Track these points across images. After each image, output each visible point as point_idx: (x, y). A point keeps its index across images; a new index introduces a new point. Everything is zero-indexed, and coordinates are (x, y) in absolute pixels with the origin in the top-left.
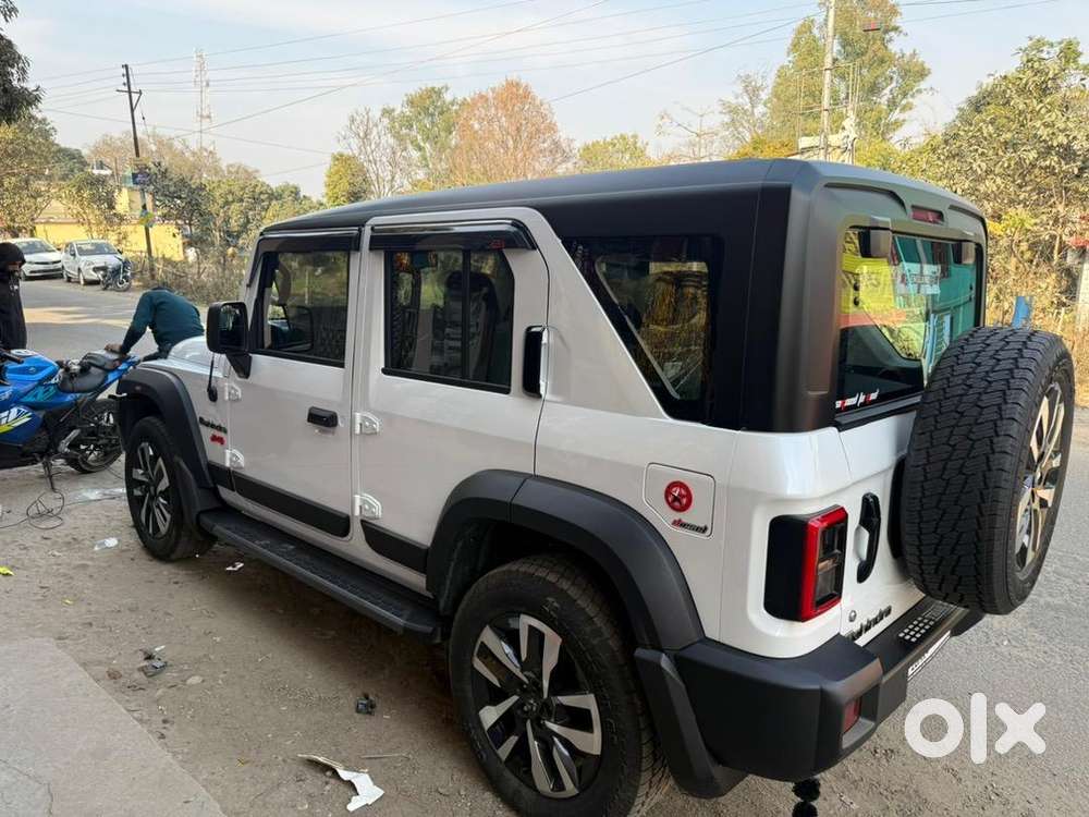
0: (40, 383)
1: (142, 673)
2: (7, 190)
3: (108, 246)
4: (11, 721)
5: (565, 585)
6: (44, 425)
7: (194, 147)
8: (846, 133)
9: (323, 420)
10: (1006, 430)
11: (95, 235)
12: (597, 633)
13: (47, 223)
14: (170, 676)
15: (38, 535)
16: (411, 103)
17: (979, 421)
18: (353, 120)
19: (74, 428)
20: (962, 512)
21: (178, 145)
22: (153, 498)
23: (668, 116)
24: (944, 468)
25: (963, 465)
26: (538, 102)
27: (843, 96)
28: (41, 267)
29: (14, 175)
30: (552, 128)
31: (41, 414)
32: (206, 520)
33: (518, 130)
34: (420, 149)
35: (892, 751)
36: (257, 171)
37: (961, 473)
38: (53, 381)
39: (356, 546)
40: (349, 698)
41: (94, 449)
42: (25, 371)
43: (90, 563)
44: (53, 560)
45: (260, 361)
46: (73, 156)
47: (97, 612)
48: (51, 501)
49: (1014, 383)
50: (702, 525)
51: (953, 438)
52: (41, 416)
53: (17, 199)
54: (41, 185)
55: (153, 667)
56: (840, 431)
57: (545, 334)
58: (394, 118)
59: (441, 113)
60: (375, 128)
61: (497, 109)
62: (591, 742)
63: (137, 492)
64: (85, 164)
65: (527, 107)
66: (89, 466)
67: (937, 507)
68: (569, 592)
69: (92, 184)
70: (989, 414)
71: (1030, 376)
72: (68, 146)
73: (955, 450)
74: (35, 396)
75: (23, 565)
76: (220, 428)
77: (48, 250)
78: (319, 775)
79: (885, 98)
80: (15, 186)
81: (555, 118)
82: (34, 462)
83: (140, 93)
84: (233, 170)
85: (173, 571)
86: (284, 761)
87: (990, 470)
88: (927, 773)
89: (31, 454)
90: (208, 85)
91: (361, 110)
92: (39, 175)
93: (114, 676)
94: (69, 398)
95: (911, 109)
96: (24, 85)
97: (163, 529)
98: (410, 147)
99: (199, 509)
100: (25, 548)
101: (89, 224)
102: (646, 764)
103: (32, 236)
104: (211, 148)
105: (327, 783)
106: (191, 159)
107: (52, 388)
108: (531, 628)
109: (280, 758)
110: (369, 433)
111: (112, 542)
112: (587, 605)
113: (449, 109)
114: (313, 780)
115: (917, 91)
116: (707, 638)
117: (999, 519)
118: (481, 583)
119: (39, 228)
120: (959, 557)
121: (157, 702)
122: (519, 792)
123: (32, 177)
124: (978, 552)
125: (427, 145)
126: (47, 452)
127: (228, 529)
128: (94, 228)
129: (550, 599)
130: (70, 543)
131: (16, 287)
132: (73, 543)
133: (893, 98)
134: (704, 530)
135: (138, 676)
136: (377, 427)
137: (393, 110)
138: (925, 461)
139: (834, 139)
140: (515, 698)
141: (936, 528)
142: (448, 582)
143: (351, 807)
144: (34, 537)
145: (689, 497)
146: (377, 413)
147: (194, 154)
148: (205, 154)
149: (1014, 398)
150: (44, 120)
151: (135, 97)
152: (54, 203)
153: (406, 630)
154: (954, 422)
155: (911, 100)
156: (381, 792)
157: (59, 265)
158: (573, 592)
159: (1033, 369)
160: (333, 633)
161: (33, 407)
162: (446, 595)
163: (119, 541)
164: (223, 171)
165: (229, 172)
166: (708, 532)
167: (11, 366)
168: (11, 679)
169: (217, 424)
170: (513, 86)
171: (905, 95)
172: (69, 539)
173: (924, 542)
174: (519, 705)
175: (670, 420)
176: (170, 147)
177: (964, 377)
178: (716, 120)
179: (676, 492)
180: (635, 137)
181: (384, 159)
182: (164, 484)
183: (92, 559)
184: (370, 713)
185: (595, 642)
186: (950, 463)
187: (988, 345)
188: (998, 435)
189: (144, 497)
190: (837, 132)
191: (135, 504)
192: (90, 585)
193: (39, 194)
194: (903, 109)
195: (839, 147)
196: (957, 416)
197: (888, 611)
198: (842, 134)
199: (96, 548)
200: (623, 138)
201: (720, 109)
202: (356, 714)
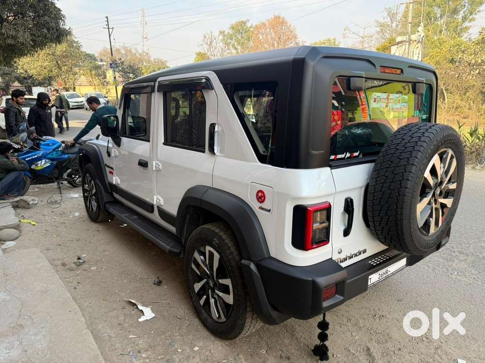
0: (54, 150)
1: (75, 265)
2: (63, 72)
3: (102, 95)
4: (16, 278)
5: (222, 234)
6: (56, 167)
7: (140, 51)
8: (419, 34)
9: (143, 164)
10: (410, 169)
11: (97, 90)
12: (232, 253)
13: (80, 85)
14: (85, 266)
15: (50, 210)
16: (233, 28)
17: (399, 165)
18: (205, 37)
19: (70, 169)
20: (389, 207)
21: (134, 51)
22: (91, 196)
23: (348, 29)
24: (382, 187)
25: (390, 185)
26: (288, 25)
27: (439, 15)
28: (76, 104)
29: (66, 65)
30: (295, 37)
31: (55, 162)
32: (107, 206)
33: (279, 38)
34: (236, 49)
35: (383, 316)
36: (166, 61)
37: (389, 189)
38: (60, 149)
39: (156, 217)
40: (153, 278)
41: (79, 177)
42: (48, 145)
43: (67, 222)
44: (54, 220)
45: (124, 140)
46: (91, 57)
47: (64, 240)
48: (57, 197)
49: (417, 148)
50: (269, 209)
51: (387, 173)
52: (55, 164)
53: (67, 76)
54: (76, 69)
55: (80, 262)
56: (331, 169)
57: (216, 127)
58: (225, 35)
59: (245, 32)
60: (215, 40)
61: (270, 29)
62: (229, 299)
63: (86, 194)
64: (95, 60)
65: (284, 28)
66: (76, 184)
67: (379, 204)
68: (223, 236)
69: (96, 68)
70: (403, 162)
71: (425, 144)
72: (89, 53)
73: (387, 178)
74: (52, 155)
75: (42, 221)
76: (112, 168)
77: (78, 97)
78: (131, 307)
79: (461, 15)
80: (67, 70)
81: (296, 32)
82: (53, 182)
83: (113, 28)
84: (156, 61)
85: (99, 226)
86: (120, 301)
87: (401, 187)
88: (397, 326)
89: (52, 179)
90: (146, 24)
91: (209, 32)
92: (76, 66)
93: (64, 265)
94: (66, 156)
95: (474, 20)
96: (65, 27)
97: (95, 209)
98: (232, 48)
99: (105, 201)
100: (44, 215)
101: (95, 85)
102: (249, 309)
103: (74, 91)
104: (147, 52)
105: (133, 310)
106: (139, 56)
107: (59, 152)
108: (210, 251)
109: (118, 299)
110: (158, 170)
111: (77, 214)
112: (228, 242)
113: (249, 30)
114: (129, 308)
115: (478, 12)
116: (271, 257)
117: (404, 210)
118: (194, 233)
119: (77, 88)
120: (390, 227)
121: (77, 275)
122: (207, 319)
123: (73, 66)
124: (397, 225)
125: (239, 47)
126: (58, 178)
127: (114, 209)
128: (97, 87)
129: (215, 239)
130: (61, 214)
131: (49, 111)
132: (62, 214)
133: (465, 15)
134: (269, 211)
135: (73, 266)
136: (161, 167)
137: (224, 32)
138: (375, 184)
139: (413, 37)
140: (205, 280)
141: (379, 214)
142: (185, 233)
143: (140, 320)
144: (49, 211)
145: (264, 196)
146: (160, 161)
147: (140, 54)
148: (145, 54)
149: (415, 155)
150: (78, 41)
151: (111, 30)
152: (82, 77)
153: (170, 251)
154: (388, 166)
155: (474, 16)
156: (154, 315)
157: (83, 103)
158: (224, 237)
159: (427, 142)
160: (154, 253)
161: (52, 160)
162: (184, 237)
163: (80, 214)
164: (152, 61)
165: (155, 62)
166: (271, 212)
167: (42, 143)
168: (20, 263)
169: (111, 166)
170: (277, 18)
171: (471, 13)
172: (61, 212)
173: (375, 220)
174: (207, 283)
175: (260, 164)
176: (130, 51)
177: (395, 145)
178: (374, 30)
179: (260, 194)
180: (335, 39)
181: (218, 54)
182: (94, 191)
183: (69, 221)
184: (159, 285)
185: (230, 257)
186: (385, 184)
187: (411, 131)
188: (406, 172)
189: (88, 196)
190: (415, 34)
191: (86, 198)
192: (64, 230)
193: (75, 74)
194: (470, 21)
195: (416, 41)
196: (390, 163)
197: (365, 251)
198: (417, 34)
199: (71, 216)
200: (329, 40)
201: (376, 24)
202: (153, 285)
